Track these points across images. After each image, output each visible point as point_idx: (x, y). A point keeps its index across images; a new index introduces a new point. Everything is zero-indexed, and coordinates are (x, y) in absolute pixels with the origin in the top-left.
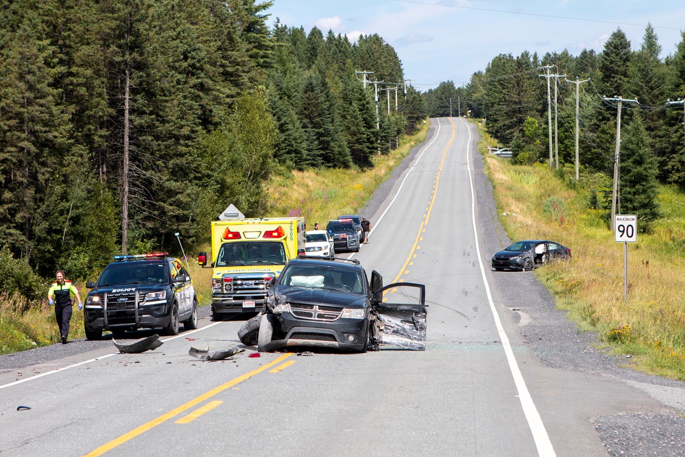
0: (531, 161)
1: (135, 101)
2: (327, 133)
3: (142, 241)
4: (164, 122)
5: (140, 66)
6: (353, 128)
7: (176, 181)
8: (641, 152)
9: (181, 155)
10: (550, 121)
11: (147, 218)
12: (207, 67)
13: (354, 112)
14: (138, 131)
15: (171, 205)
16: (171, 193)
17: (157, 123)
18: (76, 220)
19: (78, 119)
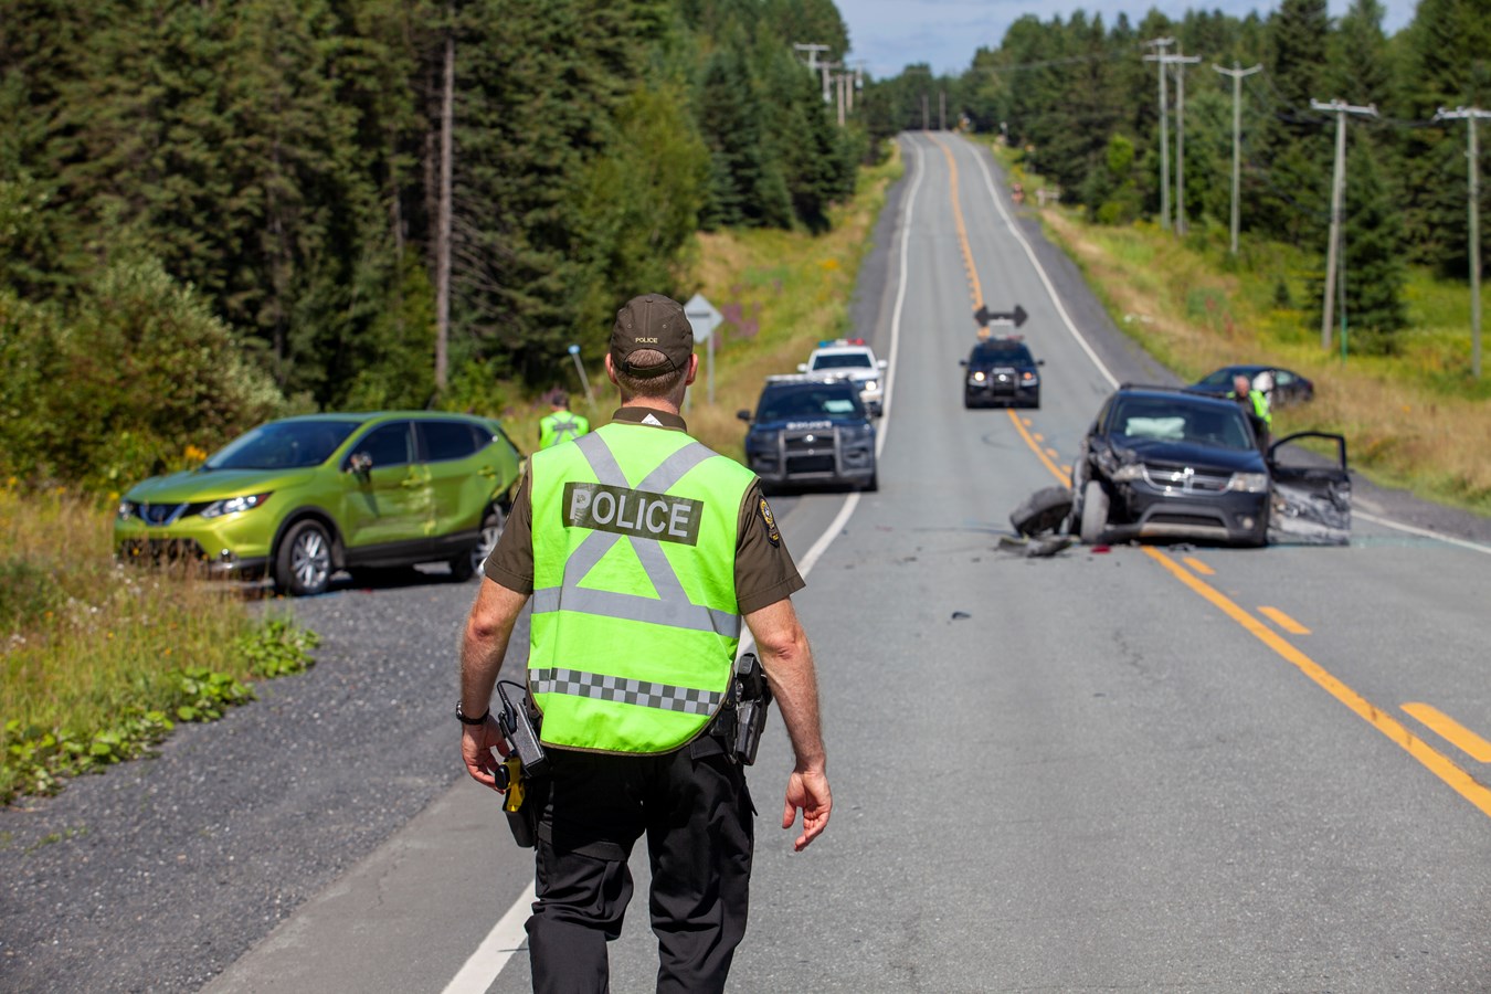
0: (1127, 217)
1: (464, 102)
2: (749, 163)
3: (477, 361)
4: (517, 142)
5: (474, 38)
6: (795, 153)
7: (539, 250)
8: (1372, 205)
9: (548, 204)
10: (1165, 145)
11: (486, 321)
12: (578, 37)
13: (798, 121)
14: (467, 157)
15: (531, 294)
16: (529, 273)
17: (506, 145)
18: (362, 323)
19: (367, 135)
